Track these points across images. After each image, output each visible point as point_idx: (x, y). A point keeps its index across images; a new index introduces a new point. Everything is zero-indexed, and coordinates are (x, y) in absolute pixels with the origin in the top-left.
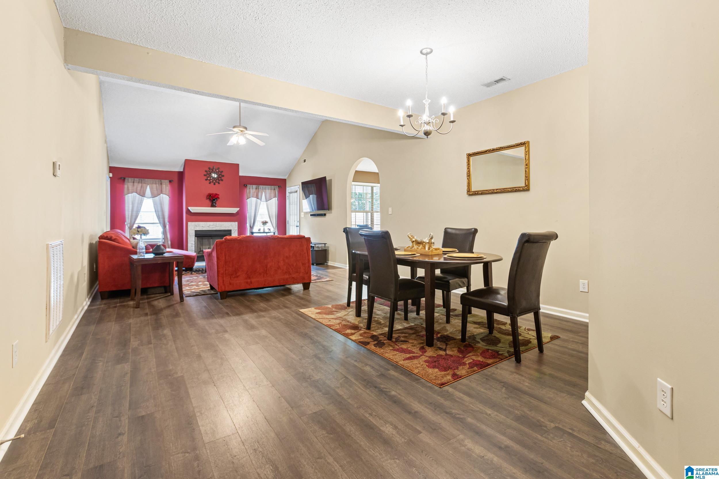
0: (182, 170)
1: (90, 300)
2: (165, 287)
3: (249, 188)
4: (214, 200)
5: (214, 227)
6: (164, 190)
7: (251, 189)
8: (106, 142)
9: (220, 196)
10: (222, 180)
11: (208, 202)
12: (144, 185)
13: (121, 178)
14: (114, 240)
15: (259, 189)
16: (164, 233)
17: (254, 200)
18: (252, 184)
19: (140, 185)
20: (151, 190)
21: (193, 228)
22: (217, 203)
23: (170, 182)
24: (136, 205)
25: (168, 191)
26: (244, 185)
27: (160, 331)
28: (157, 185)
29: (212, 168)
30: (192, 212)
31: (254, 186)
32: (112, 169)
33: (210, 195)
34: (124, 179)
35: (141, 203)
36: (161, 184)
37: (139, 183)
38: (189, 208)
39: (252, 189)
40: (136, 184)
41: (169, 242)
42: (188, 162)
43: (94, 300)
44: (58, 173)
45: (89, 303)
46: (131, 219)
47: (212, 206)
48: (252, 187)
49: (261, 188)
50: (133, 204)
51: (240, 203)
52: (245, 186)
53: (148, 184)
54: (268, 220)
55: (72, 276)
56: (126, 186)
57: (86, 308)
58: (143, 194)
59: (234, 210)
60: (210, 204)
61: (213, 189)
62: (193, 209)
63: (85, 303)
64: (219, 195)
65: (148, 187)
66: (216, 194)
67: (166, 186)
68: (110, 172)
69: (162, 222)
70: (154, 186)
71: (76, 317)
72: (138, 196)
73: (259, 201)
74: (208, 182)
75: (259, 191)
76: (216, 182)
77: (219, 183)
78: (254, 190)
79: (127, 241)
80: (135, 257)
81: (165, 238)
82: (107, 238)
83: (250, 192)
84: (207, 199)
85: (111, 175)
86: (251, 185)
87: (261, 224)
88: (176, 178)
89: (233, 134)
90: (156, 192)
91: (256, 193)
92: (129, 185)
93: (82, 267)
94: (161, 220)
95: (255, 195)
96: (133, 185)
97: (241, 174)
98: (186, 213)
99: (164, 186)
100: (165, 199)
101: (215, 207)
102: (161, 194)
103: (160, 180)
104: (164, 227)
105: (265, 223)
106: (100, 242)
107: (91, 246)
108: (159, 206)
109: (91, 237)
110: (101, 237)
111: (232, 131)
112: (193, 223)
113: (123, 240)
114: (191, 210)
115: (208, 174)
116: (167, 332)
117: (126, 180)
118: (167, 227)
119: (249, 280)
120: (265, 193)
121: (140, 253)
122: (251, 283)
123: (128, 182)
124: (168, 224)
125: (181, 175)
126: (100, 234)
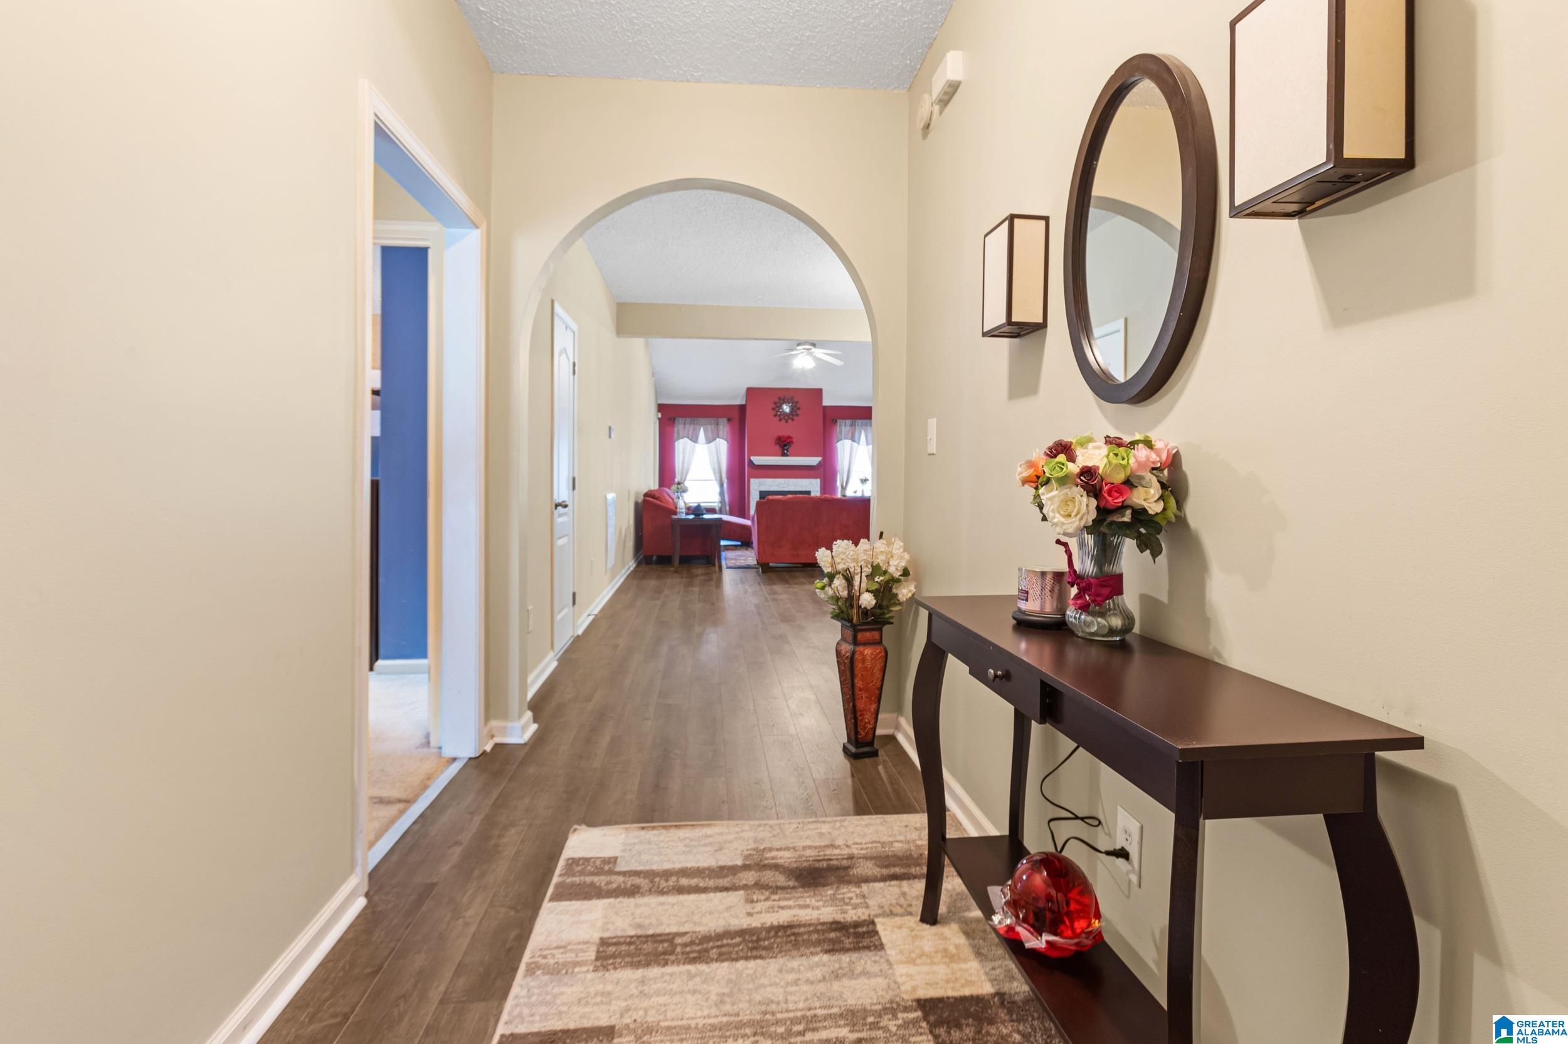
0: (744, 403)
1: (636, 563)
2: (707, 557)
3: (840, 426)
4: (785, 445)
5: (786, 485)
6: (721, 433)
7: (843, 427)
8: (653, 375)
9: (794, 440)
10: (797, 415)
11: (777, 448)
12: (697, 427)
13: (670, 419)
14: (657, 499)
15: (855, 425)
16: (722, 494)
17: (847, 443)
18: (845, 418)
19: (692, 426)
20: (705, 434)
21: (756, 488)
22: (789, 450)
23: (729, 420)
24: (687, 455)
25: (725, 433)
26: (833, 420)
27: (690, 588)
28: (713, 426)
29: (782, 397)
30: (756, 464)
31: (848, 422)
32: (661, 408)
33: (780, 439)
34: (674, 419)
35: (692, 452)
36: (717, 424)
37: (691, 424)
38: (753, 458)
39: (845, 426)
40: (687, 426)
41: (728, 508)
42: (751, 392)
43: (639, 564)
44: (613, 435)
45: (634, 566)
46: (682, 473)
47: (784, 455)
48: (845, 423)
49: (860, 424)
50: (684, 453)
51: (826, 450)
52: (834, 422)
53: (702, 425)
54: (870, 478)
55: (621, 529)
56: (676, 429)
57: (632, 569)
58: (695, 440)
59: (814, 461)
60: (780, 452)
61: (784, 429)
62: (758, 460)
63: (632, 565)
64: (791, 438)
65: (702, 429)
66: (789, 437)
67: (724, 427)
68: (659, 411)
69: (718, 478)
70: (709, 427)
71: (624, 571)
72: (689, 441)
73: (855, 444)
74: (778, 418)
75: (855, 430)
76: (789, 418)
77: (793, 420)
78: (848, 428)
79: (671, 500)
80: (675, 517)
81: (722, 502)
82: (654, 497)
83: (841, 431)
84: (776, 444)
85: (660, 415)
86: (844, 421)
87: (860, 482)
88: (736, 415)
89: (796, 355)
90: (711, 436)
91: (851, 433)
92: (679, 427)
93: (629, 526)
94: (717, 475)
95: (850, 436)
96: (684, 428)
97: (826, 402)
98: (748, 466)
99: (721, 427)
100: (722, 446)
101: (787, 455)
102: (718, 439)
103: (715, 419)
104: (722, 485)
105: (864, 481)
106: (644, 501)
107: (636, 504)
108: (715, 455)
109: (637, 494)
110: (646, 495)
111: (796, 350)
112: (757, 480)
113: (666, 499)
114: (754, 462)
115: (778, 406)
116: (696, 589)
117: (676, 421)
118: (725, 485)
119: (795, 553)
120: (865, 432)
121: (680, 513)
122: (798, 556)
123: (679, 424)
124: (726, 481)
125: (742, 409)
126: (645, 490)
